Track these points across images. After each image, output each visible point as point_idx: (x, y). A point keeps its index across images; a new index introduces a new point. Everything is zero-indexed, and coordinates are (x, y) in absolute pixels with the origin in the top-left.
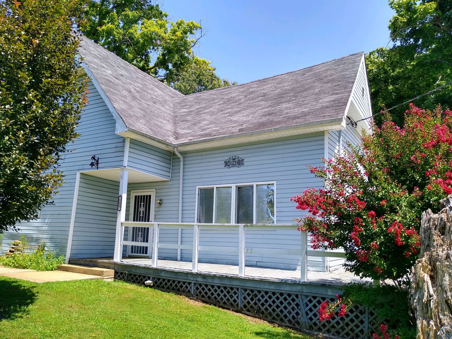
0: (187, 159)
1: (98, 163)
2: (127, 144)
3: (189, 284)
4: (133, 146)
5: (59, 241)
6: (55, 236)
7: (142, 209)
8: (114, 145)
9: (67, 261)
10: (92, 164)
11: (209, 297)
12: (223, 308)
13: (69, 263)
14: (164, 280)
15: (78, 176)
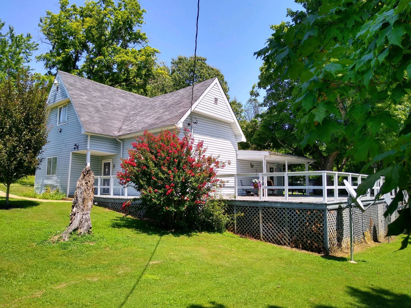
0: (125, 143)
1: (78, 148)
2: (89, 138)
3: (109, 203)
4: (92, 139)
5: (64, 187)
6: (63, 184)
7: (107, 170)
8: (84, 139)
9: (68, 196)
10: (75, 148)
11: (115, 208)
12: (119, 212)
13: (69, 197)
14: (101, 202)
15: (71, 154)
